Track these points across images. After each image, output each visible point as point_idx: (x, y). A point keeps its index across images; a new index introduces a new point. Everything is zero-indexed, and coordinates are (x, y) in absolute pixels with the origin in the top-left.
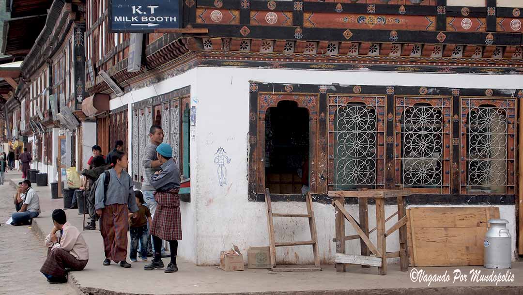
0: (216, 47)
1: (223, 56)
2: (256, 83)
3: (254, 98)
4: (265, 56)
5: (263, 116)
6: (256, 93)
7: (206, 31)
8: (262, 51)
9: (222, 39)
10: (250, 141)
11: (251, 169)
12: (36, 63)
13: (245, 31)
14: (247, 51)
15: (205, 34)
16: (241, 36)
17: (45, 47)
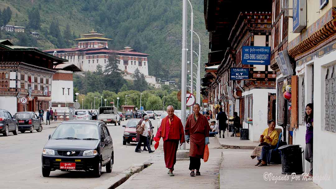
0: (259, 84)
1: (261, 86)
2: (270, 93)
3: (269, 97)
4: (272, 86)
5: (272, 102)
6: (270, 96)
7: (256, 80)
8: (272, 85)
9: (260, 82)
10: (268, 109)
11: (268, 117)
12: (223, 70)
13: (266, 79)
14: (267, 85)
15: (255, 80)
16: (265, 81)
17: (225, 65)
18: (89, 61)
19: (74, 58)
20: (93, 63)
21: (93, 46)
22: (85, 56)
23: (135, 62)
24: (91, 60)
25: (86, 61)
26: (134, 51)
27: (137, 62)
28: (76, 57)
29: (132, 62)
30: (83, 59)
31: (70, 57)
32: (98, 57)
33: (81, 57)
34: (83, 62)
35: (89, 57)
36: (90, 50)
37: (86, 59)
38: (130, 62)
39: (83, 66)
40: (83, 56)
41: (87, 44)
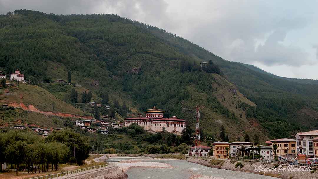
18: (155, 124)
19: (146, 123)
20: (158, 125)
21: (156, 116)
22: (153, 122)
23: (179, 125)
24: (157, 124)
25: (153, 125)
26: (178, 119)
27: (180, 125)
28: (148, 122)
29: (178, 125)
30: (151, 123)
31: (144, 122)
32: (161, 122)
33: (150, 122)
34: (151, 125)
35: (155, 123)
36: (155, 118)
37: (154, 123)
38: (177, 125)
39: (152, 127)
40: (151, 122)
41: (152, 115)
